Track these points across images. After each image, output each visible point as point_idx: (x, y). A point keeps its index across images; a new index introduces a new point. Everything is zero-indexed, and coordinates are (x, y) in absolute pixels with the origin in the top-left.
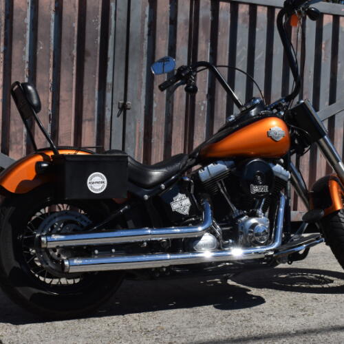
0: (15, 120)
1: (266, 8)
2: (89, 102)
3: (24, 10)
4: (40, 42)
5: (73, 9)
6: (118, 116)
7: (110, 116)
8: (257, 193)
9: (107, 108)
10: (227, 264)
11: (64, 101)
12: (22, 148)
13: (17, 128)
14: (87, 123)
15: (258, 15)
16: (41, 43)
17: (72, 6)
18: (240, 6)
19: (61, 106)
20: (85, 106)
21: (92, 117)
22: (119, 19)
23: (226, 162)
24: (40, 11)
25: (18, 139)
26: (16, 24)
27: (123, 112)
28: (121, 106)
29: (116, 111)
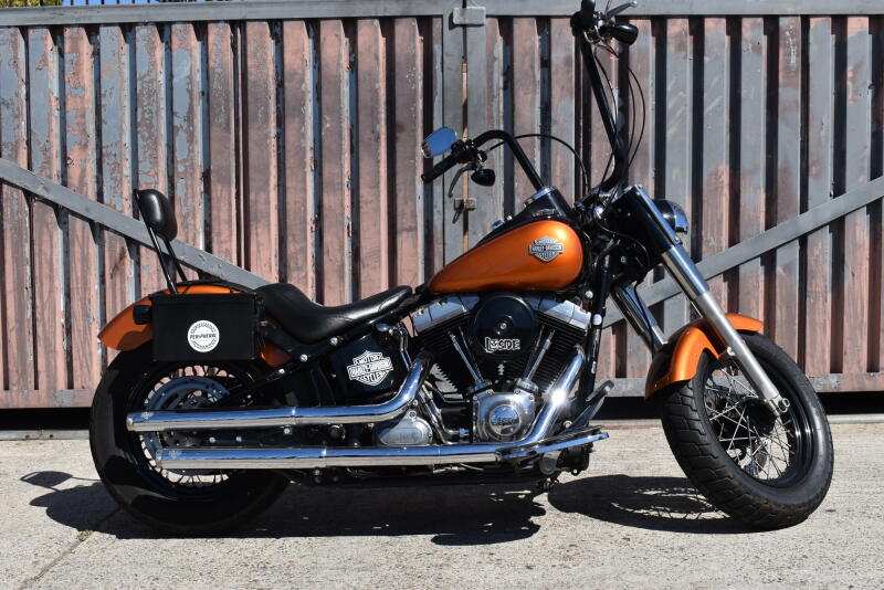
0: (294, 236)
1: (724, 21)
2: (406, 203)
3: (300, 71)
4: (326, 117)
5: (374, 62)
6: (454, 221)
7: (441, 222)
8: (497, 352)
9: (435, 210)
10: (456, 468)
11: (366, 203)
12: (306, 276)
13: (298, 247)
14: (405, 234)
15: (707, 34)
16: (328, 118)
17: (373, 57)
18: (670, 23)
19: (362, 211)
20: (400, 209)
21: (413, 225)
22: (449, 69)
23: (463, 299)
24: (324, 71)
25: (300, 262)
26: (289, 95)
27: (461, 216)
28: (457, 206)
29: (451, 213)
